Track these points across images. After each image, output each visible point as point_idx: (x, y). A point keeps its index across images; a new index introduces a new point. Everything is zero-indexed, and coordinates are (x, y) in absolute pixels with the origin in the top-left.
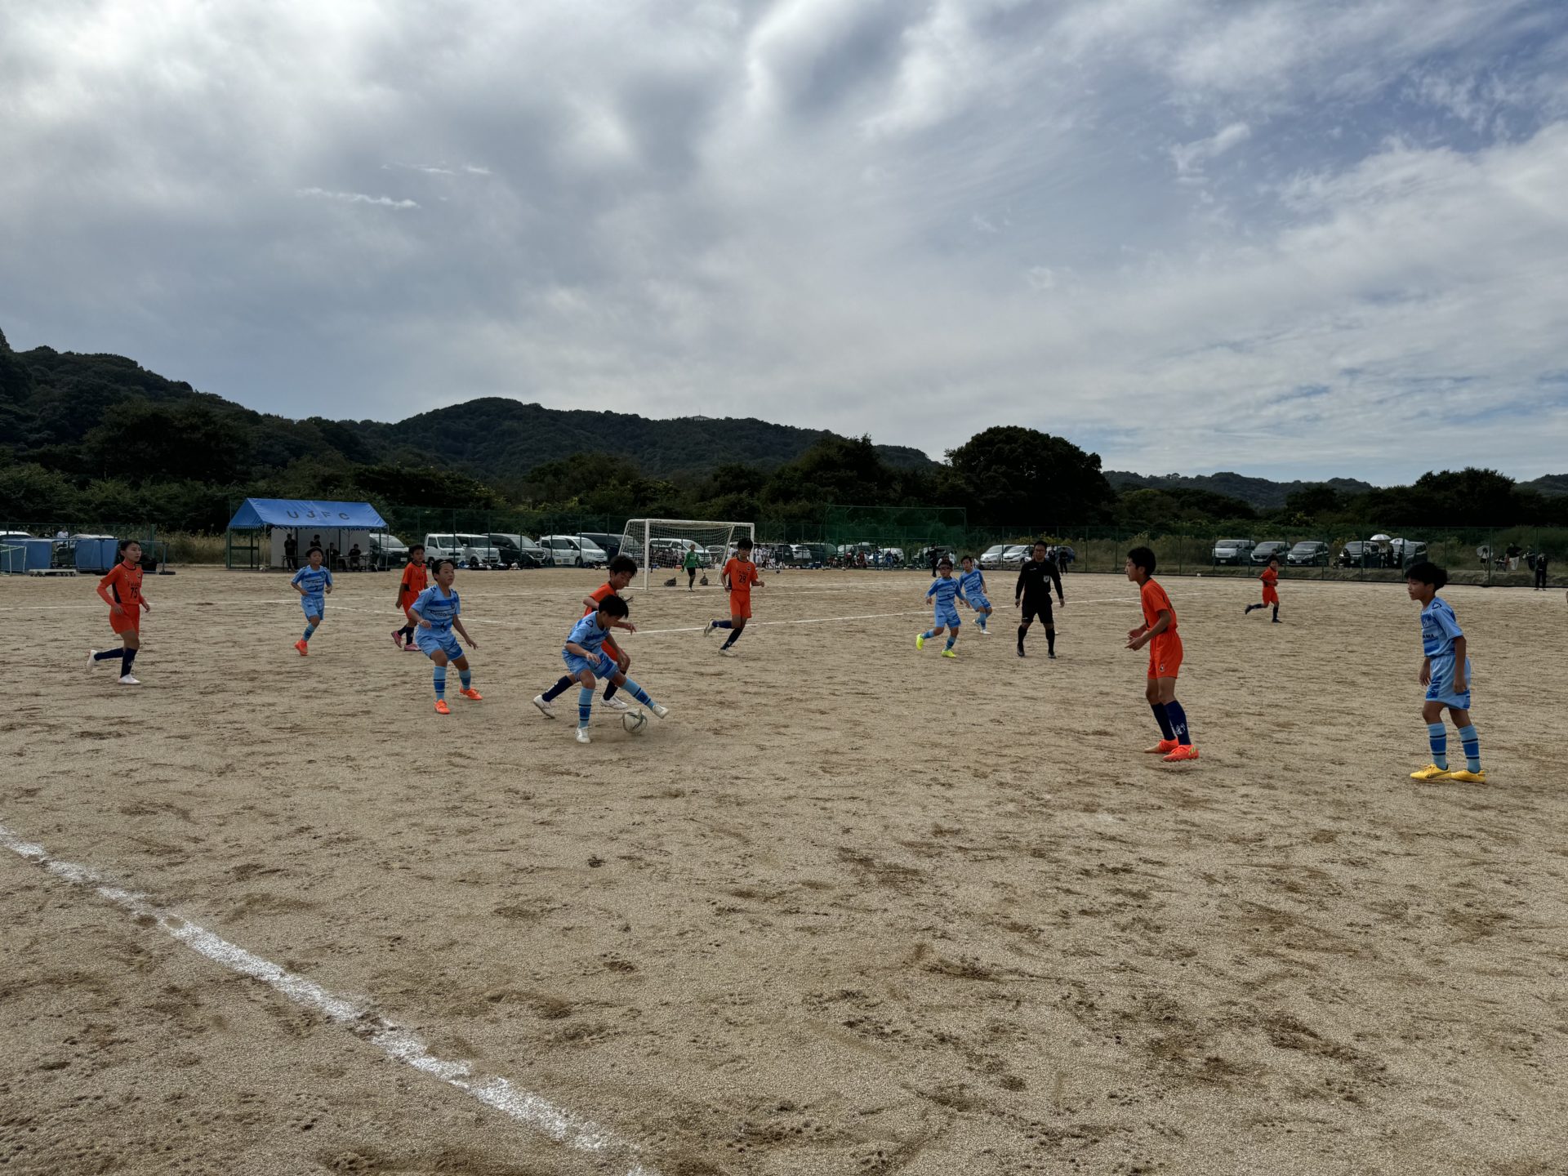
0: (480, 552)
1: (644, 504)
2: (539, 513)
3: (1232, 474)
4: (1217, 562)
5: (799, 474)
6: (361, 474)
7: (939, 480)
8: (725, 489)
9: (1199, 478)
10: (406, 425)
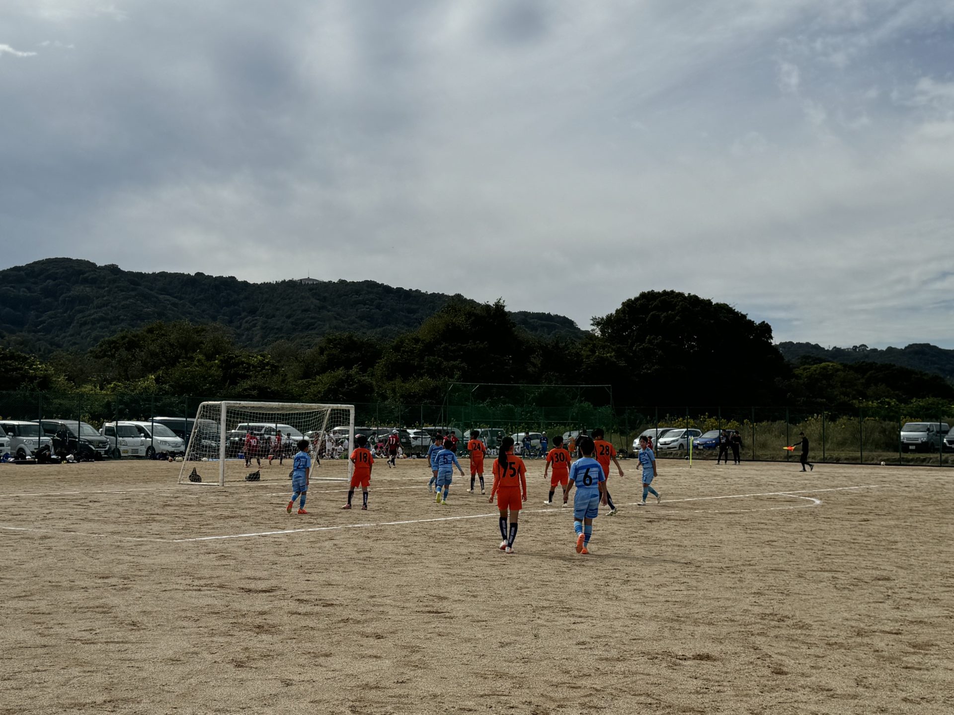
0: (29, 442)
1: (234, 383)
2: (106, 394)
3: (928, 345)
4: (905, 447)
5: (420, 346)
8: (332, 364)
9: (890, 350)
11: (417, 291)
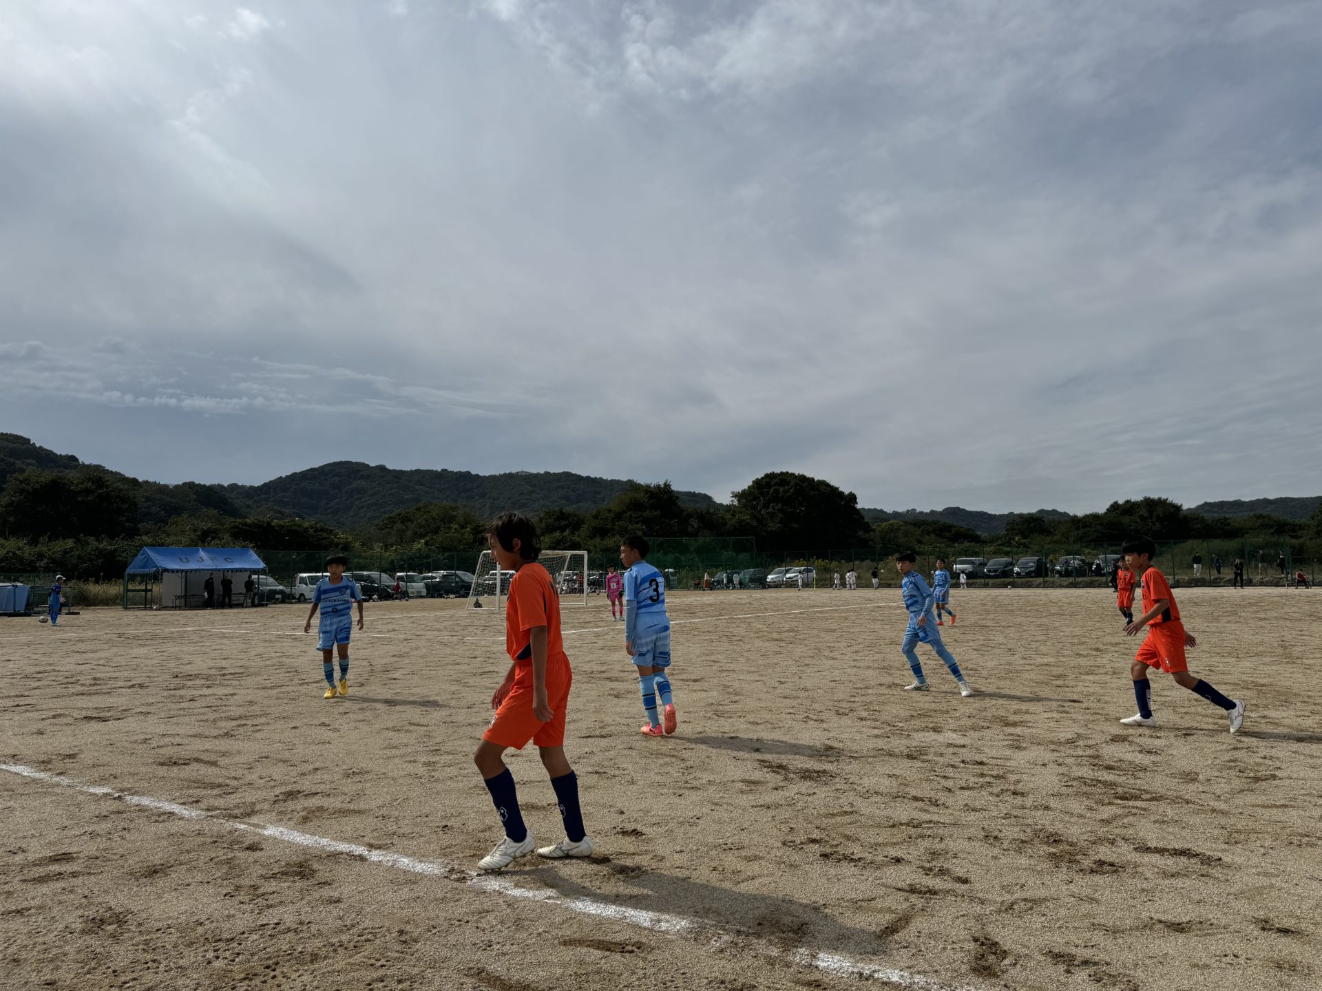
2: (390, 555)
3: (958, 508)
5: (612, 515)
6: (235, 527)
7: (728, 516)
8: (548, 529)
9: (933, 512)
10: (267, 487)
11: (600, 478)
